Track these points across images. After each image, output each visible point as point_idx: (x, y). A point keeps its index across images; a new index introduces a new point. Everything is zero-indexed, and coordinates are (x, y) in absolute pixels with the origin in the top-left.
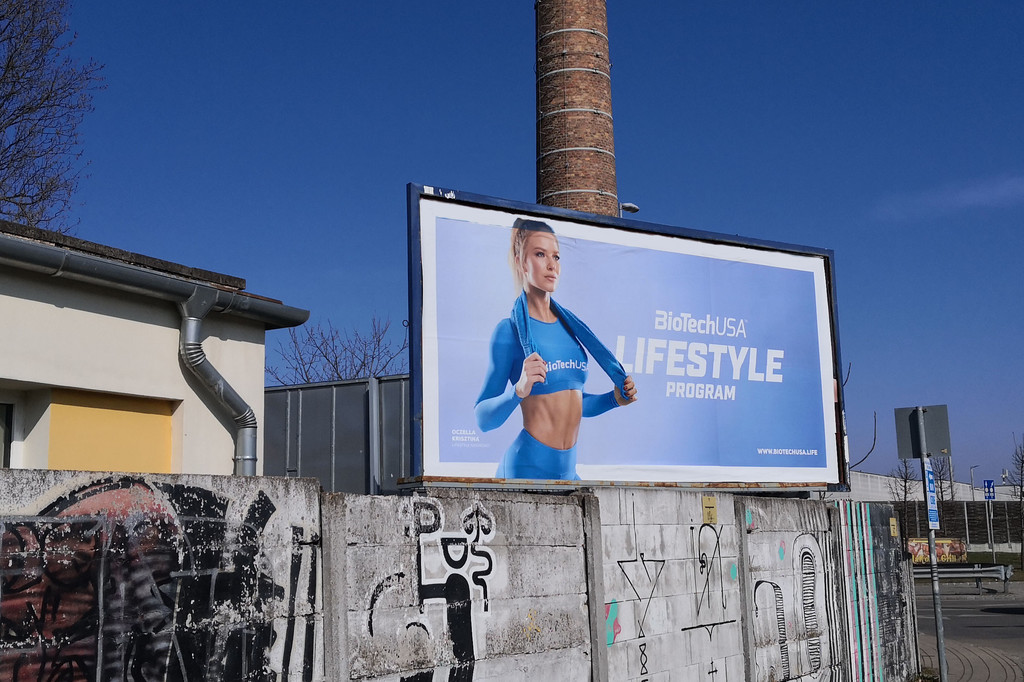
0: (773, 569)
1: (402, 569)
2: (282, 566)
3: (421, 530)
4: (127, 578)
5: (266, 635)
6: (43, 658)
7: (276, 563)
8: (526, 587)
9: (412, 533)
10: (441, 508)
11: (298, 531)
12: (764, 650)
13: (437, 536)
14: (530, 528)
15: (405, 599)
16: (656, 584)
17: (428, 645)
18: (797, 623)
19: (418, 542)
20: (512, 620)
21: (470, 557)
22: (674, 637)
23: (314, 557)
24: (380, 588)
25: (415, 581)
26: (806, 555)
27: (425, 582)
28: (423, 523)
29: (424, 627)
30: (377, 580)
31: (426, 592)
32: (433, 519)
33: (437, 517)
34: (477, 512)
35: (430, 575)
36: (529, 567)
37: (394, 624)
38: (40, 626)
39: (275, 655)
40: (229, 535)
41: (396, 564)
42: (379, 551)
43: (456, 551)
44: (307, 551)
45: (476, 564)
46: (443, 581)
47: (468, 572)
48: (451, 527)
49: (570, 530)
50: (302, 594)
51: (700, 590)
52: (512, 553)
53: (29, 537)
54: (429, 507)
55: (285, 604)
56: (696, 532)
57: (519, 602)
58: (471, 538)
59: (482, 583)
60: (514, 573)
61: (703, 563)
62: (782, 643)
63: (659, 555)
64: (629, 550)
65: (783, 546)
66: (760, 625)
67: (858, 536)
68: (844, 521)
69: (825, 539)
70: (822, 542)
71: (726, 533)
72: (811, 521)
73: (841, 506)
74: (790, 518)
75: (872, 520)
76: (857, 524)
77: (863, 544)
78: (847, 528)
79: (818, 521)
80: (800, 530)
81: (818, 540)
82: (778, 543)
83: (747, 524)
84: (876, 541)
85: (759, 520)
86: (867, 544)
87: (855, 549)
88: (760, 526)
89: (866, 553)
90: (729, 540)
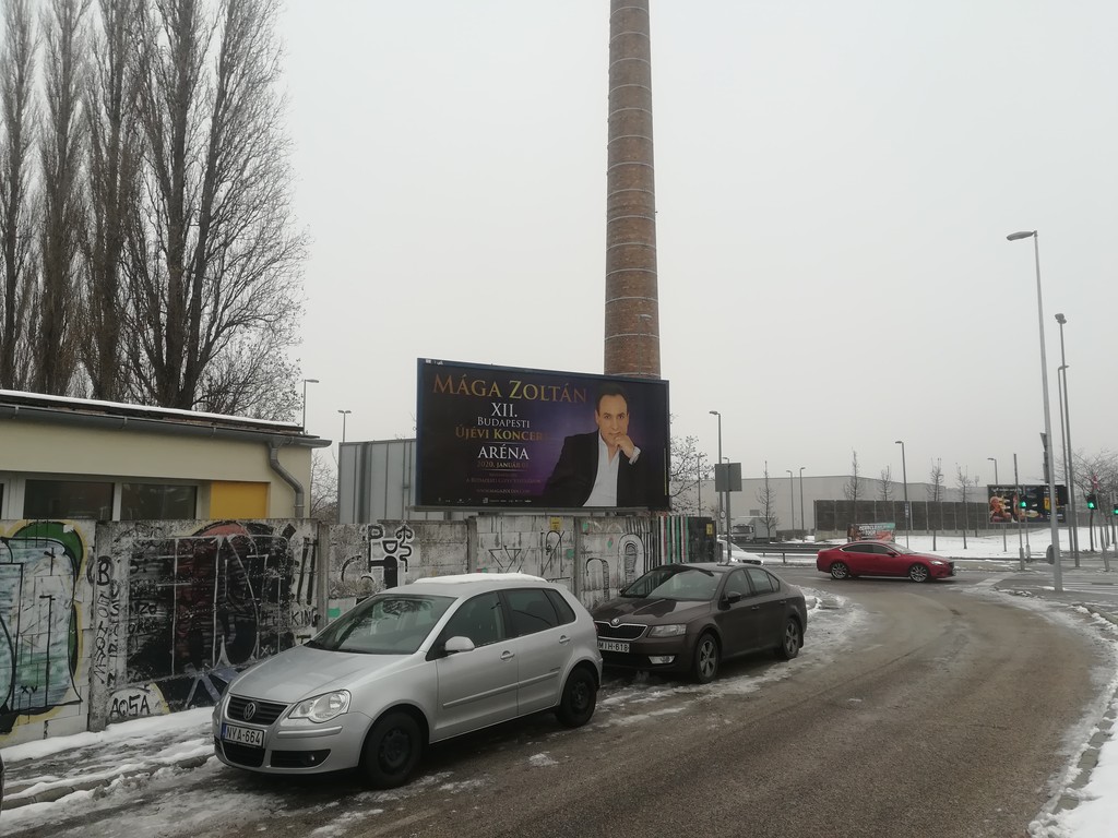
0: (602, 553)
1: (360, 554)
2: (298, 554)
3: (371, 537)
4: (228, 558)
5: (289, 580)
6: (193, 586)
7: (295, 552)
8: (430, 562)
9: (367, 539)
10: (383, 528)
11: (306, 539)
12: (591, 593)
13: (381, 540)
14: (435, 537)
15: (361, 567)
16: (514, 560)
17: (373, 585)
18: (619, 579)
19: (370, 543)
21: (399, 548)
23: (314, 550)
24: (348, 562)
25: (367, 559)
26: (629, 545)
27: (372, 560)
28: (373, 535)
29: (371, 578)
30: (346, 559)
31: (372, 564)
32: (379, 533)
33: (381, 532)
34: (404, 529)
35: (374, 556)
36: (433, 552)
37: (355, 577)
38: (192, 575)
39: (294, 589)
40: (274, 542)
41: (357, 552)
42: (348, 547)
43: (390, 547)
44: (311, 547)
45: (401, 551)
46: (383, 559)
47: (397, 555)
48: (389, 535)
49: (459, 535)
50: (308, 565)
51: (545, 563)
52: (423, 547)
53: (188, 544)
54: (377, 527)
55: (299, 568)
56: (544, 536)
57: (426, 568)
58: (399, 541)
59: (406, 560)
60: (424, 556)
61: (548, 550)
62: (606, 589)
63: (517, 547)
64: (497, 544)
65: (611, 539)
66: (589, 580)
67: (675, 535)
68: (663, 527)
69: (647, 537)
70: (645, 538)
71: (567, 535)
72: (636, 528)
73: (662, 519)
74: (619, 526)
75: (689, 526)
76: (675, 528)
77: (680, 539)
78: (666, 530)
79: (642, 527)
80: (626, 533)
81: (641, 538)
82: (607, 539)
83: (584, 530)
84: (692, 537)
85: (593, 528)
86: (684, 539)
87: (672, 542)
88: (594, 531)
89: (682, 543)
90: (569, 539)
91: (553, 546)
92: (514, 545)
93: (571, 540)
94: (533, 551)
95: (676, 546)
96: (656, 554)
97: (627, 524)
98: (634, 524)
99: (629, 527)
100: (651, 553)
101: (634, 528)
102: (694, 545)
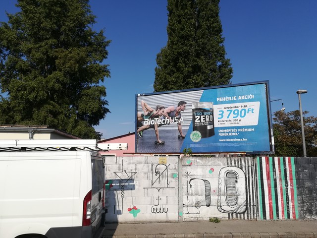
0: (203, 176)
12: (194, 197)
16: (131, 177)
18: (220, 191)
22: (139, 189)
26: (230, 173)
61: (157, 173)
62: (208, 196)
63: (134, 171)
64: (120, 169)
65: (212, 170)
66: (192, 190)
67: (279, 168)
68: (265, 163)
69: (248, 168)
70: (246, 169)
71: (172, 166)
72: (237, 163)
73: (264, 158)
74: (219, 162)
75: (296, 162)
76: (279, 164)
77: (285, 171)
78: (267, 165)
79: (243, 163)
80: (227, 165)
81: (241, 168)
82: (209, 168)
83: (187, 164)
84: (300, 169)
85: (196, 163)
86: (290, 170)
87: (275, 172)
88: (196, 164)
89: (288, 173)
90: (174, 168)
91: (161, 171)
92: (132, 170)
93: (175, 169)
94: (145, 173)
95: (280, 174)
96: (258, 179)
97: (227, 161)
98: (235, 161)
99: (229, 163)
100: (252, 177)
101: (235, 163)
102: (302, 174)
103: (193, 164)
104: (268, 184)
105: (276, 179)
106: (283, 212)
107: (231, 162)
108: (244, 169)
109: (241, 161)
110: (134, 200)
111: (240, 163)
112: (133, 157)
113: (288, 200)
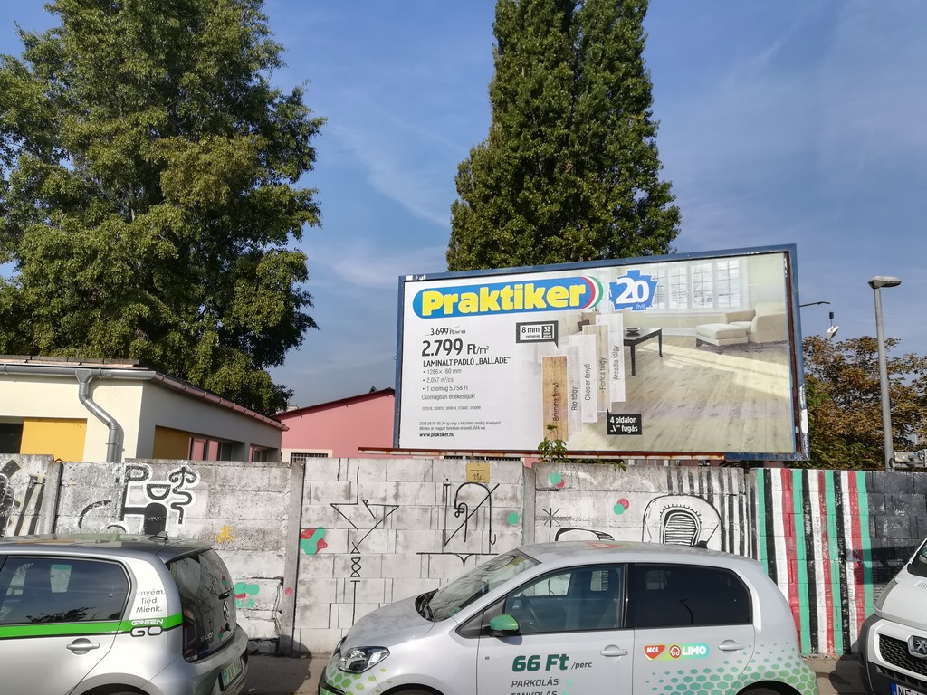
0: (596, 521)
1: (110, 498)
2: (20, 493)
3: (129, 479)
7: (17, 491)
8: (222, 513)
9: (122, 481)
10: (150, 468)
11: (32, 478)
13: (144, 483)
14: (235, 481)
15: (109, 513)
16: (384, 519)
19: (126, 486)
20: (204, 531)
21: (171, 494)
22: (404, 557)
23: (42, 490)
24: (90, 507)
25: (119, 506)
26: (676, 513)
27: (127, 505)
28: (132, 476)
29: (124, 529)
30: (88, 503)
31: (125, 511)
32: (142, 475)
33: (146, 475)
34: (183, 470)
36: (228, 503)
37: (99, 525)
41: (107, 495)
42: (92, 490)
43: (156, 492)
44: (38, 488)
45: (173, 498)
46: (145, 506)
47: (167, 503)
48: (159, 478)
49: (278, 482)
50: (32, 505)
51: (451, 529)
52: (212, 493)
54: (141, 468)
55: (20, 510)
57: (214, 521)
58: (173, 485)
59: (181, 509)
60: (211, 506)
61: (459, 510)
63: (391, 502)
64: (348, 494)
65: (624, 504)
67: (822, 501)
68: (780, 487)
69: (731, 501)
70: (722, 504)
71: (505, 490)
72: (696, 485)
73: (776, 473)
74: (645, 482)
75: (872, 488)
76: (822, 490)
77: (839, 510)
78: (787, 493)
79: (716, 485)
80: (666, 492)
81: (710, 501)
82: (613, 500)
83: (550, 484)
84: (882, 508)
85: (575, 481)
86: (852, 510)
87: (810, 513)
88: (576, 486)
89: (847, 517)
90: (510, 495)
91: (472, 505)
92: (384, 499)
93: (514, 498)
95: (824, 522)
96: (758, 532)
97: (669, 478)
98: (691, 479)
99: (675, 483)
100: (742, 528)
101: (692, 486)
102: (889, 523)
103: (567, 485)
104: (788, 549)
105: (811, 535)
106: (830, 632)
107: (680, 481)
108: (717, 503)
109: (709, 478)
110: (388, 589)
111: (705, 485)
112: (391, 461)
113: (847, 598)
